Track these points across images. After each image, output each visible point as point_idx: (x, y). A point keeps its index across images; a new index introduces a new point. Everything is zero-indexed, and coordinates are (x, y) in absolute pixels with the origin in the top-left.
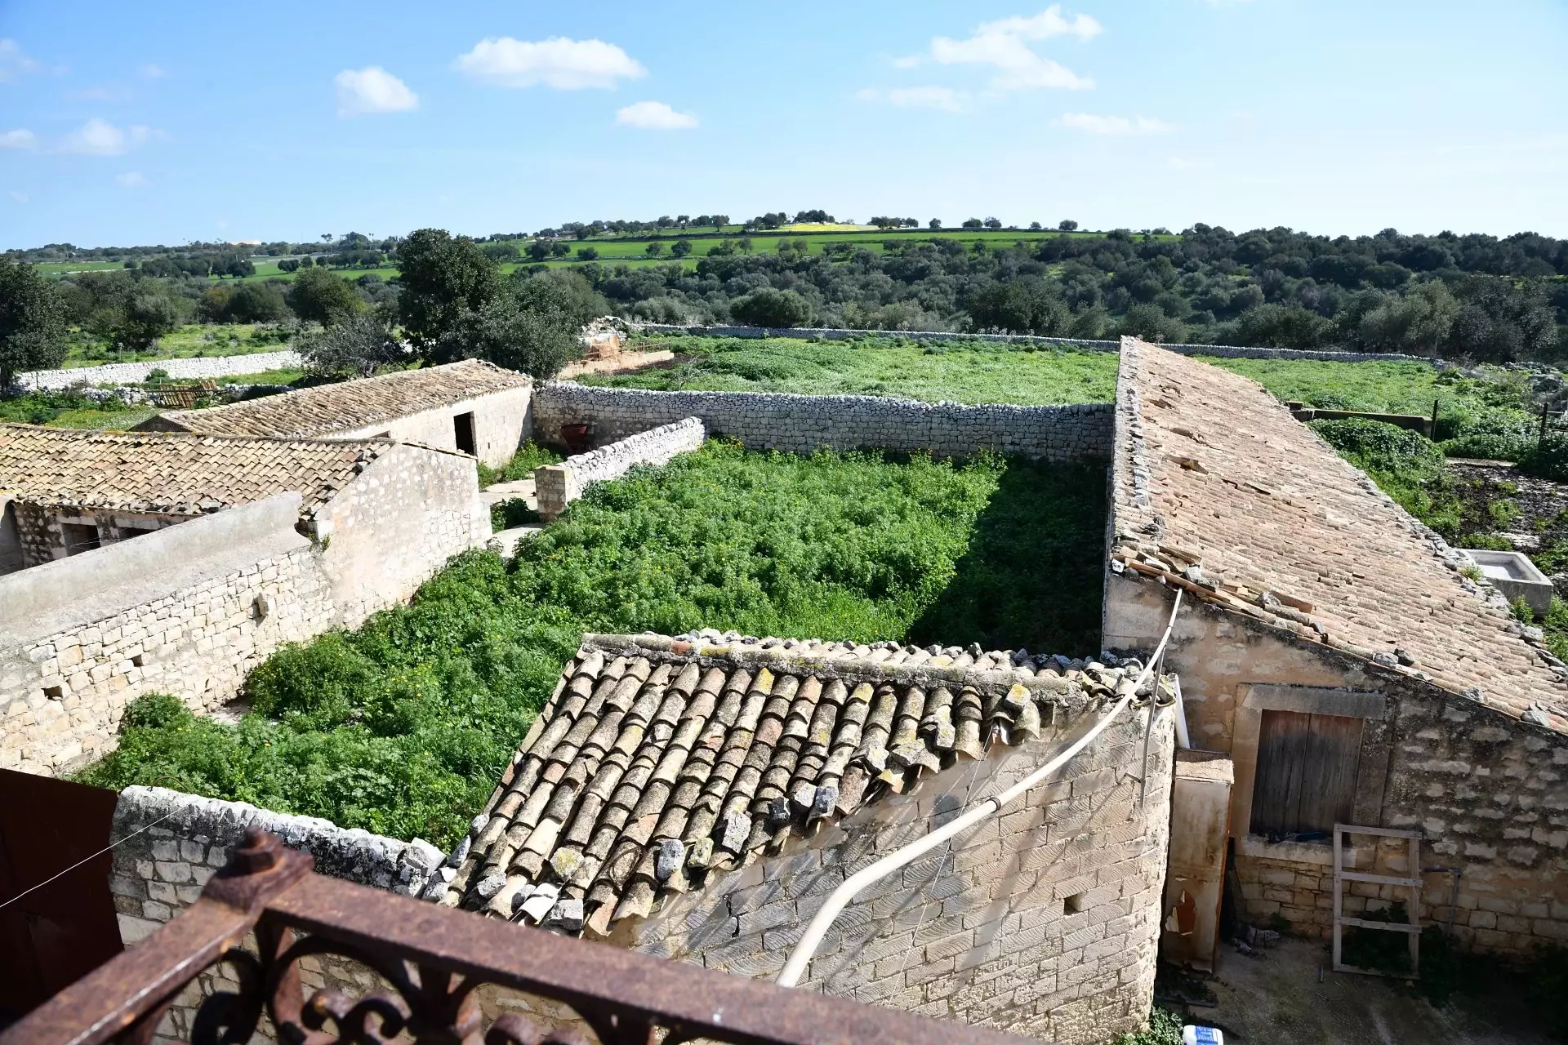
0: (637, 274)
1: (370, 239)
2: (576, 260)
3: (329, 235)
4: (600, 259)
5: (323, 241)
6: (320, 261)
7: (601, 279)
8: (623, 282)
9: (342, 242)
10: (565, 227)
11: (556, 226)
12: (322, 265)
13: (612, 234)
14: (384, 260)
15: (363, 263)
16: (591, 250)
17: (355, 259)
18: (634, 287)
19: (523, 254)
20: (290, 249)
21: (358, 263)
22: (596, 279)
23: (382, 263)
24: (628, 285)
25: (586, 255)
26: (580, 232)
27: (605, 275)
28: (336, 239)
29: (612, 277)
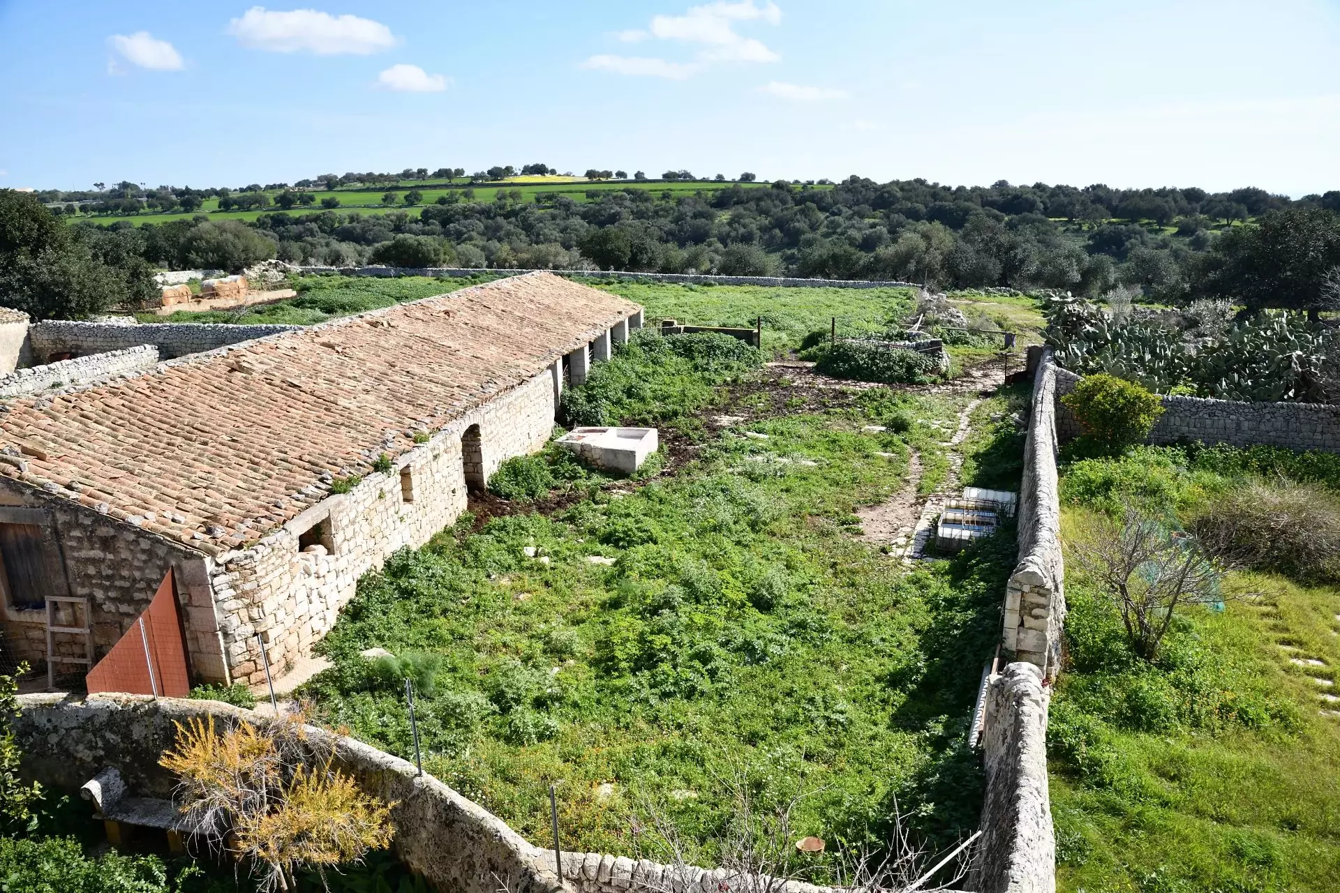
0: (367, 221)
1: (142, 188)
2: (320, 208)
3: (102, 184)
4: (342, 207)
5: (96, 190)
6: (83, 209)
7: (337, 225)
8: (354, 228)
9: (113, 191)
10: (320, 178)
11: (313, 178)
12: (86, 212)
13: (359, 185)
14: (144, 208)
15: (124, 210)
16: (333, 199)
17: (117, 207)
18: (364, 231)
19: (272, 203)
20: (61, 196)
21: (120, 211)
22: (332, 226)
23: (142, 211)
24: (359, 230)
25: (330, 204)
26: (330, 183)
27: (341, 222)
28: (108, 187)
29: (346, 224)
